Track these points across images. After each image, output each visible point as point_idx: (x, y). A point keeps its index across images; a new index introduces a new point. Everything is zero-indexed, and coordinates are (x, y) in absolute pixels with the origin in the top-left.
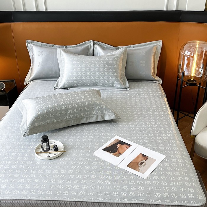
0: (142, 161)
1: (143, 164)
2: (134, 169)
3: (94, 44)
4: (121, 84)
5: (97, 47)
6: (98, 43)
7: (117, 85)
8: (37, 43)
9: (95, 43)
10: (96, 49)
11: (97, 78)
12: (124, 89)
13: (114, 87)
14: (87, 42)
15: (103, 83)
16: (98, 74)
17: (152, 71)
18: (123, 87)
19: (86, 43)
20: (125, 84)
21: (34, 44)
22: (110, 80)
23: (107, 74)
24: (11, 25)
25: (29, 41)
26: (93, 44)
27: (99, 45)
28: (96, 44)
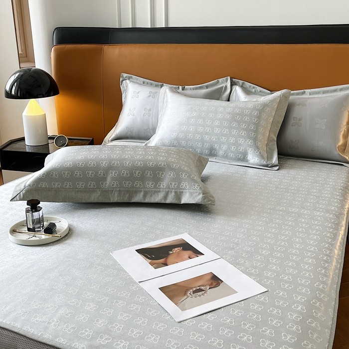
0: (202, 288)
1: (200, 293)
2: (171, 297)
3: (233, 84)
4: (262, 157)
5: (238, 89)
6: (241, 82)
7: (253, 158)
8: (137, 80)
9: (234, 82)
10: (235, 94)
11: (214, 138)
12: (267, 166)
13: (247, 161)
14: (220, 80)
15: (225, 152)
16: (217, 130)
17: (341, 142)
18: (265, 163)
19: (218, 82)
20: (270, 157)
21: (132, 80)
22: (240, 145)
23: (234, 132)
24: (102, 47)
25: (125, 75)
26: (230, 84)
27: (242, 87)
28: (236, 84)
